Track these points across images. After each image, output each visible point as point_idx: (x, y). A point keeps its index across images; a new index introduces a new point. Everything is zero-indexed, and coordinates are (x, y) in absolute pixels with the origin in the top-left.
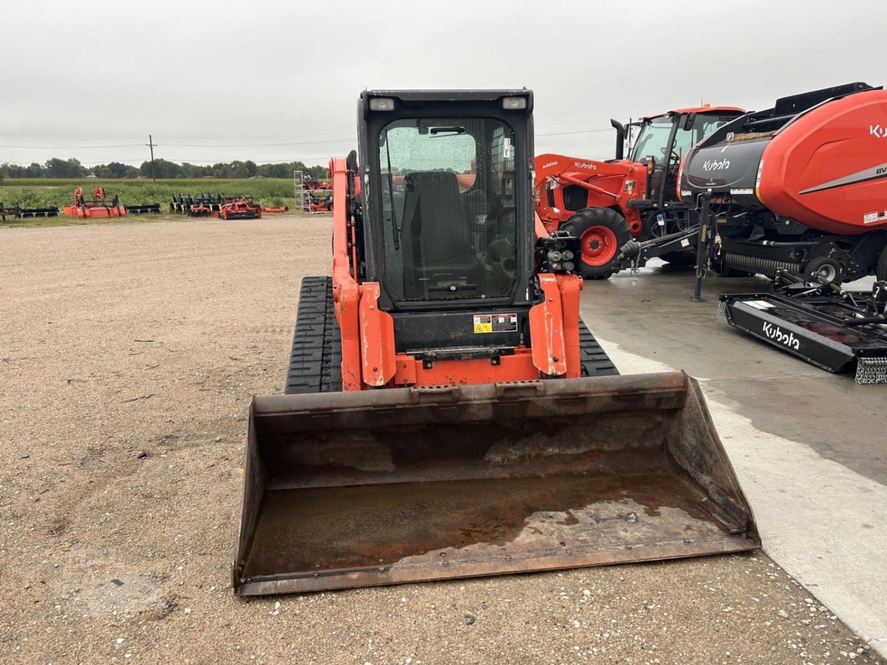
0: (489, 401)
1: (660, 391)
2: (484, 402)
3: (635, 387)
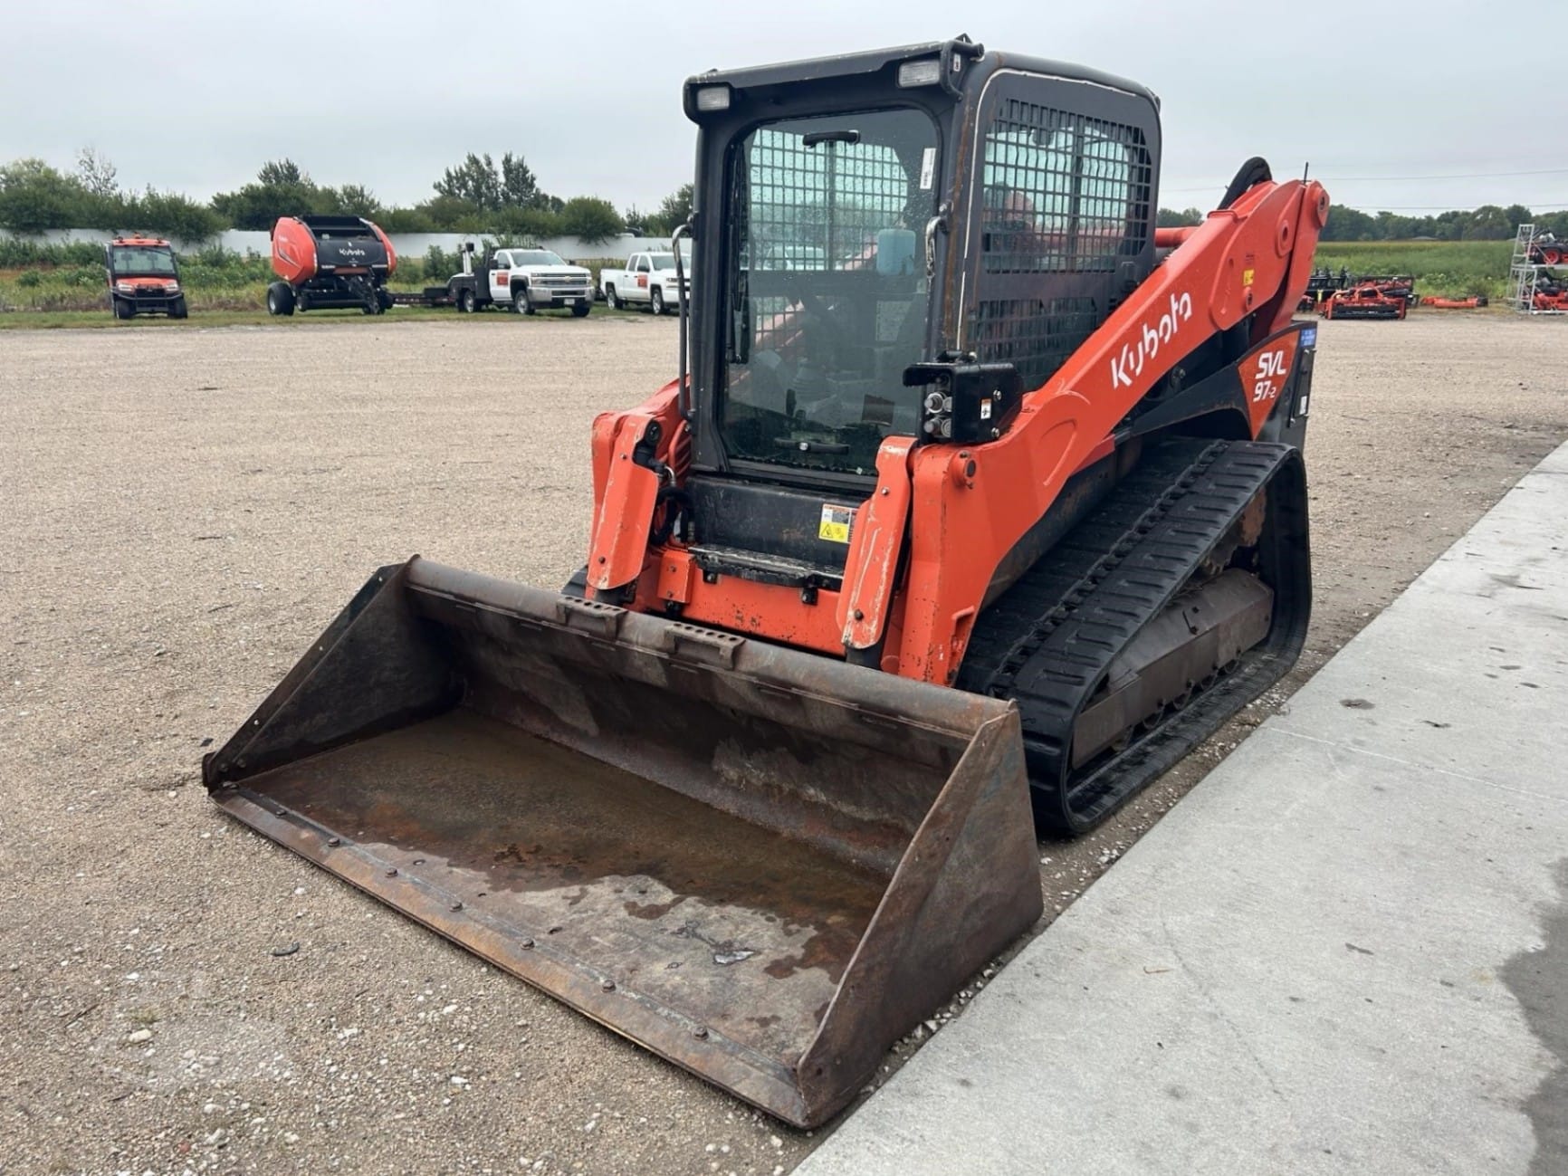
0: (655, 653)
1: (938, 730)
2: (649, 651)
3: (892, 704)
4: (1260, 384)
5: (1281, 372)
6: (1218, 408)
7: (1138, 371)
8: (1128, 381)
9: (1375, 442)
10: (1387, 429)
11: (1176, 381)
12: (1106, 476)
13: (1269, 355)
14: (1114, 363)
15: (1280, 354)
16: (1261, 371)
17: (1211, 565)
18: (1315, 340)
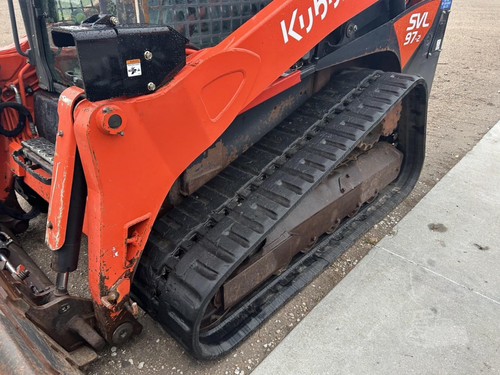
4: (410, 34)
5: (425, 25)
6: (377, 50)
7: (308, 29)
8: (298, 37)
9: (482, 50)
10: (488, 44)
11: (350, 32)
12: (306, 92)
13: (418, 15)
14: (283, 24)
15: (426, 14)
16: (412, 25)
17: (364, 146)
18: (450, 5)
